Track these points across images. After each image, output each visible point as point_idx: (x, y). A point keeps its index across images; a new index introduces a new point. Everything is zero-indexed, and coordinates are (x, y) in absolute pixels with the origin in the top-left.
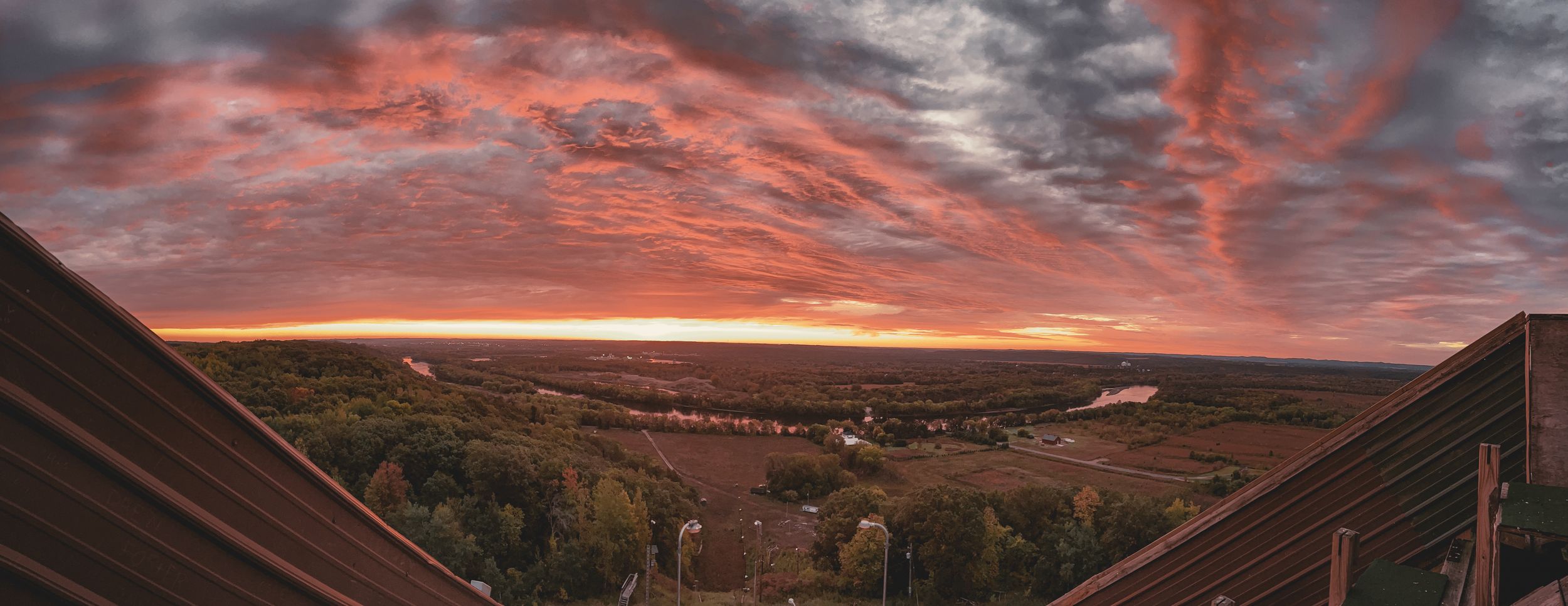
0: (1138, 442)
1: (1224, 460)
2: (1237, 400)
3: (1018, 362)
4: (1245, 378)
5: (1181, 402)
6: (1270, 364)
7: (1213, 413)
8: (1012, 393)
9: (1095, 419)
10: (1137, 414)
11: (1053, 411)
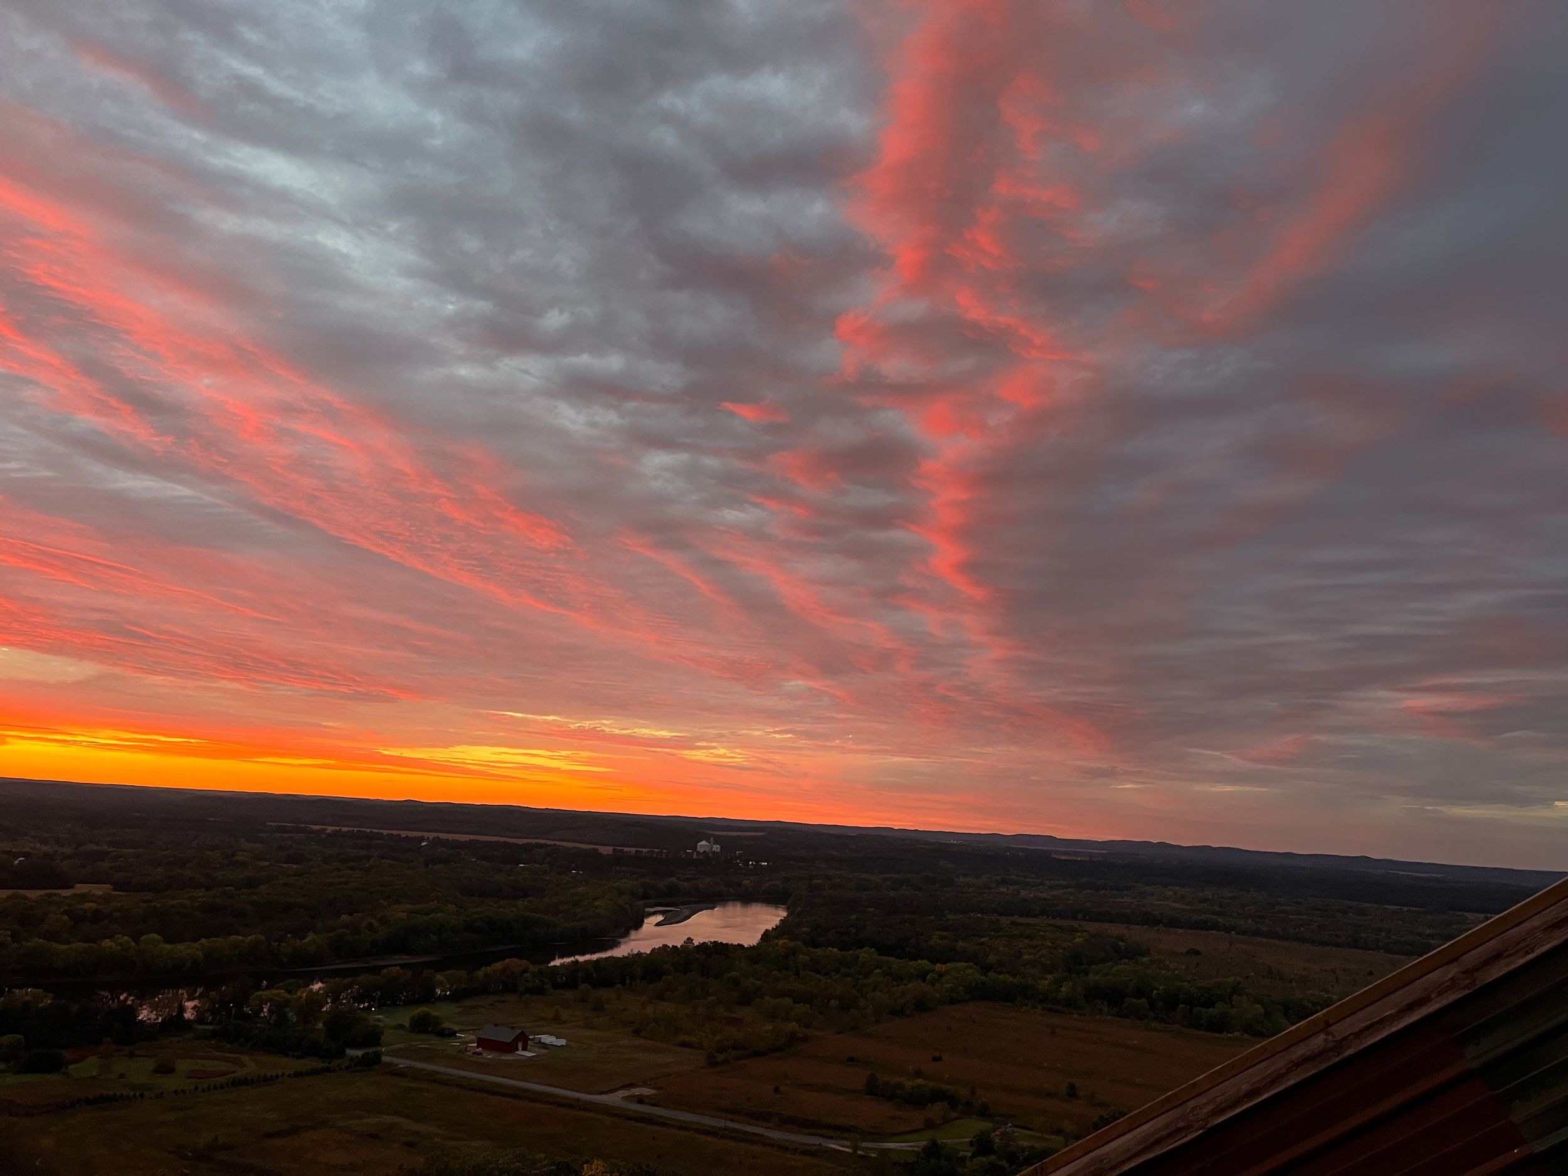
0: (734, 1048)
1: (952, 1101)
2: (983, 944)
3: (426, 835)
4: (1003, 889)
5: (844, 947)
6: (1065, 853)
7: (922, 976)
8: (404, 915)
9: (623, 983)
10: (732, 974)
11: (514, 963)
